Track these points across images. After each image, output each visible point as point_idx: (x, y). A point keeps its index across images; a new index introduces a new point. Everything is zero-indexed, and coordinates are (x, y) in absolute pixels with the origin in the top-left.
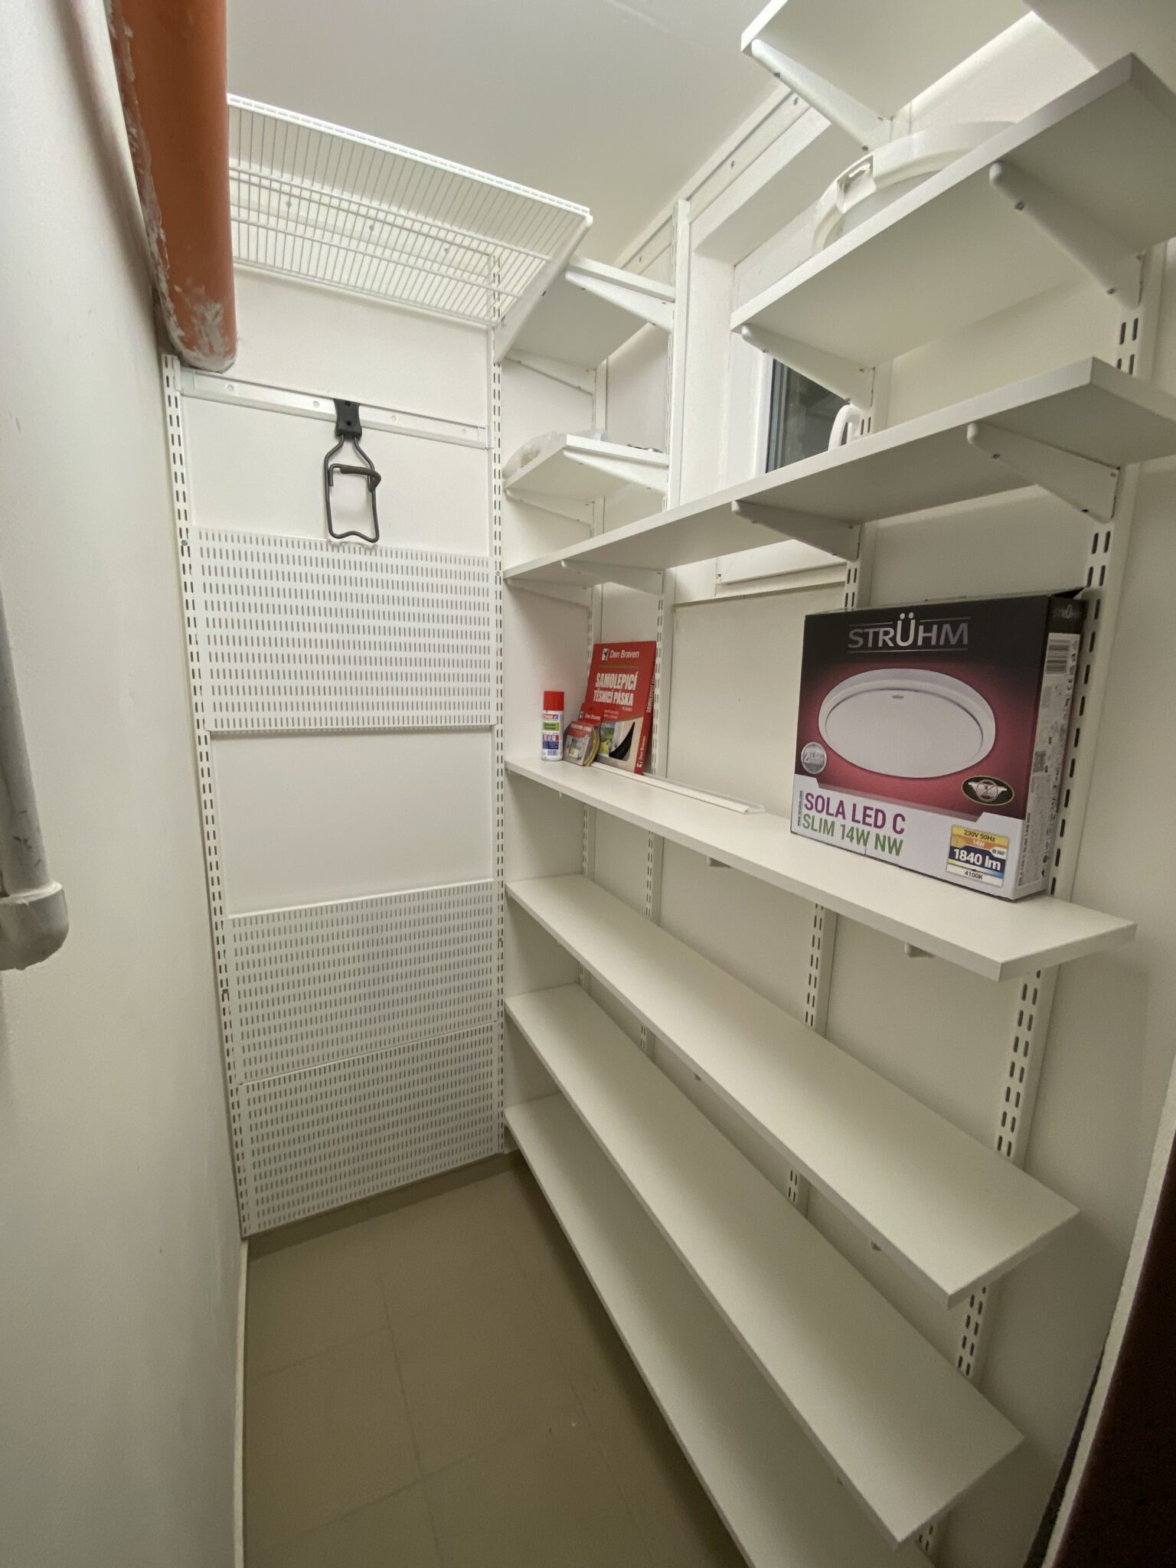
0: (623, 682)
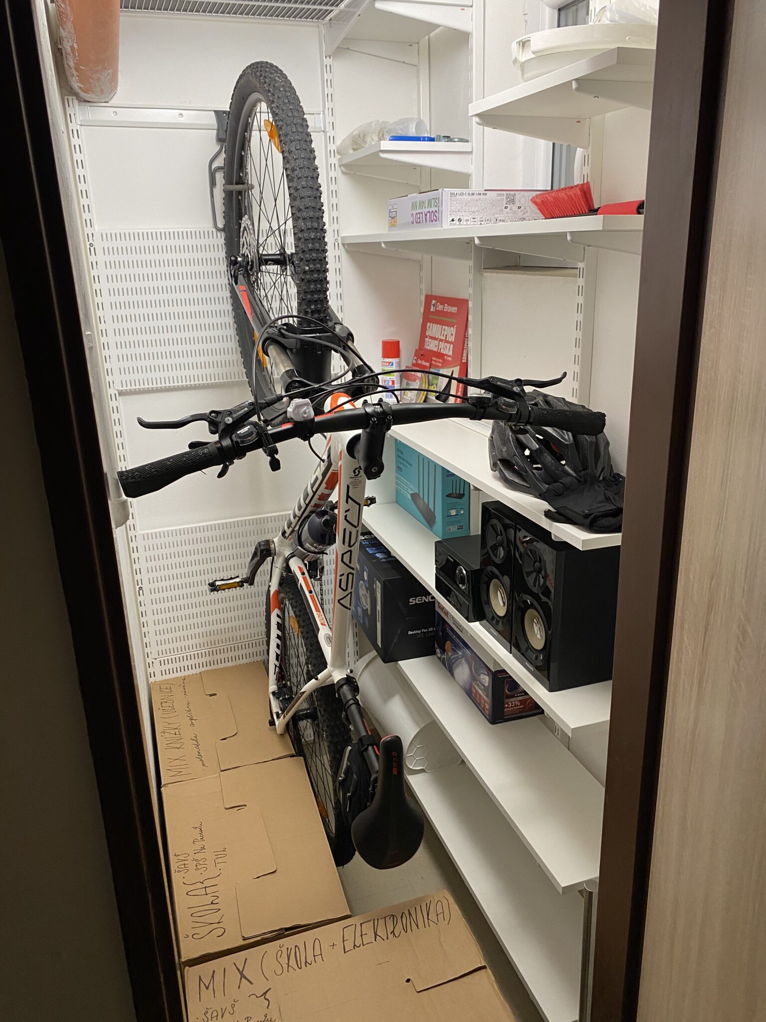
0: (446, 333)
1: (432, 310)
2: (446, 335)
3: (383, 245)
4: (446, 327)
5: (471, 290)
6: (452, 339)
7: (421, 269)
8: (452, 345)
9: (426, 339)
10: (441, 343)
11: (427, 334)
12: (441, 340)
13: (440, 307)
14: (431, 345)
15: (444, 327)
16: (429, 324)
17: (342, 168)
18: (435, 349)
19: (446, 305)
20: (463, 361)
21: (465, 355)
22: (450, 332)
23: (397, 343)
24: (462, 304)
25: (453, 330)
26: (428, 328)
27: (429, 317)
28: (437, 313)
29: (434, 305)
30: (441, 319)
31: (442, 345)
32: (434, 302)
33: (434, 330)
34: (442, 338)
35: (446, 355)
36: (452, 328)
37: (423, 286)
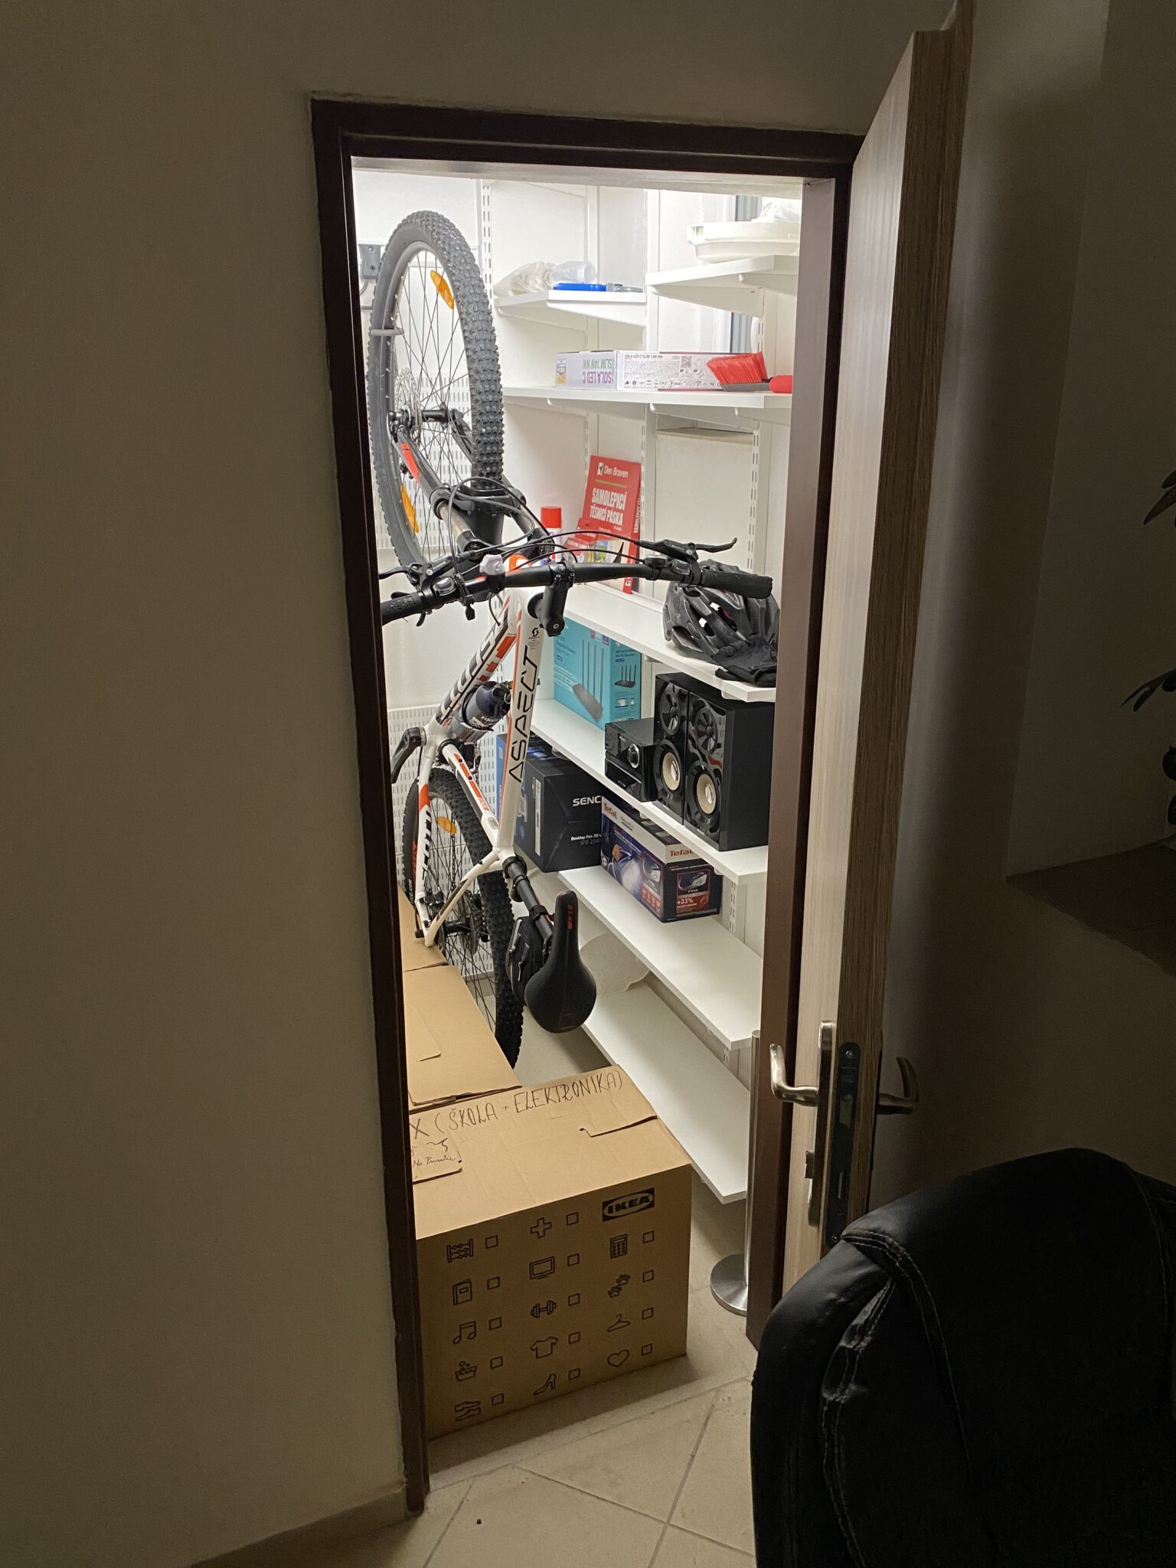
0: (615, 501)
1: (599, 474)
2: (616, 503)
3: (549, 402)
4: (616, 494)
5: (643, 454)
6: (622, 507)
7: (586, 427)
8: (622, 515)
9: (592, 507)
10: (609, 511)
11: (593, 501)
12: (610, 508)
13: (608, 471)
14: (598, 514)
15: (613, 493)
16: (595, 489)
17: (500, 310)
18: (603, 519)
19: (615, 468)
20: (635, 532)
21: (636, 525)
22: (620, 500)
23: (558, 512)
24: (634, 468)
25: (623, 497)
26: (594, 494)
27: (594, 482)
28: (605, 477)
29: (601, 468)
30: (610, 484)
31: (611, 514)
32: (601, 464)
33: (601, 496)
34: (611, 505)
35: (615, 525)
36: (622, 495)
37: (588, 446)
